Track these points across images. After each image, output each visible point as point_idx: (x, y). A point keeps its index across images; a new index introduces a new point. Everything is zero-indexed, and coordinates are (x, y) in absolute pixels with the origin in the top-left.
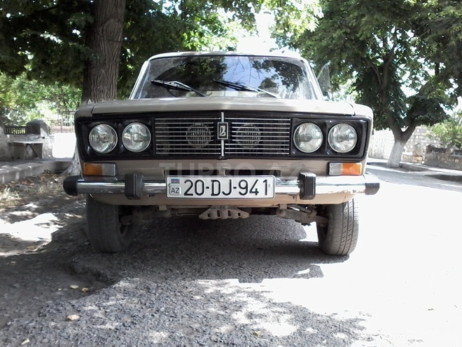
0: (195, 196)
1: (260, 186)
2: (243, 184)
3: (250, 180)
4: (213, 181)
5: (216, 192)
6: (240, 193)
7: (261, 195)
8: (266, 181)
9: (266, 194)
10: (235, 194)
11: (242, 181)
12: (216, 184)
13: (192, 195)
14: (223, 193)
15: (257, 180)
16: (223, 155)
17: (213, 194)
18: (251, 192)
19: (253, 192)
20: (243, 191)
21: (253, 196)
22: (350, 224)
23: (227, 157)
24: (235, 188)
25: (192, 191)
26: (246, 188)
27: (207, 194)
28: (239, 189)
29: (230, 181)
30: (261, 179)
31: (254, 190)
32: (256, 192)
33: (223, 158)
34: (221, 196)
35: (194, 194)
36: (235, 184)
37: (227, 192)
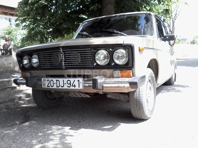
0: (51, 87)
1: (76, 83)
2: (69, 82)
3: (72, 80)
4: (57, 80)
6: (68, 86)
7: (77, 87)
8: (79, 81)
9: (79, 87)
10: (66, 87)
11: (68, 80)
13: (49, 87)
14: (61, 86)
15: (75, 80)
17: (57, 87)
18: (72, 86)
19: (73, 86)
20: (69, 85)
21: (73, 88)
23: (66, 69)
24: (65, 84)
26: (70, 84)
27: (55, 87)
28: (67, 84)
29: (64, 80)
30: (76, 79)
31: (74, 85)
32: (75, 86)
33: (64, 69)
34: (60, 87)
35: (50, 86)
36: (65, 82)
37: (62, 86)
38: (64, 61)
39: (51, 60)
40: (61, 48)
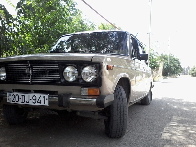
0: (16, 102)
1: (42, 99)
2: (34, 98)
3: (38, 96)
4: (22, 95)
7: (42, 104)
8: (44, 97)
9: (45, 104)
10: (31, 103)
11: (34, 96)
12: (23, 97)
13: (14, 102)
14: (26, 101)
17: (22, 102)
18: (38, 102)
19: (39, 102)
20: (34, 101)
21: (38, 104)
24: (31, 99)
26: (36, 100)
27: (20, 102)
29: (29, 96)
30: (42, 95)
31: (39, 101)
32: (40, 102)
33: (31, 84)
34: (25, 103)
35: (15, 101)
36: (31, 97)
37: (28, 101)
38: (32, 76)
40: (29, 62)
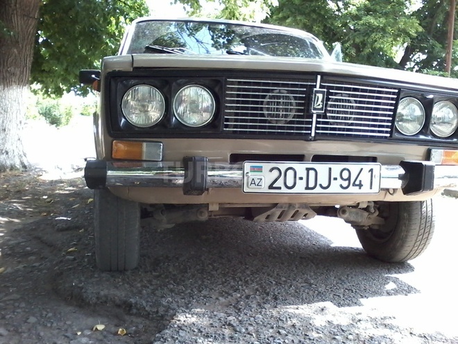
0: (284, 190)
1: (365, 179)
2: (345, 175)
3: (354, 168)
4: (308, 170)
5: (311, 184)
6: (341, 186)
7: (366, 189)
8: (371, 170)
9: (371, 188)
11: (344, 169)
12: (312, 173)
13: (280, 188)
14: (321, 185)
15: (362, 169)
16: (313, 134)
17: (307, 188)
18: (354, 185)
19: (357, 185)
20: (345, 184)
21: (356, 190)
22: (428, 225)
23: (318, 137)
24: (335, 179)
25: (280, 183)
26: (349, 179)
27: (300, 188)
28: (340, 181)
29: (330, 169)
30: (367, 166)
31: (357, 183)
32: (360, 185)
34: (318, 190)
35: (283, 187)
36: (335, 174)
37: (325, 185)
39: (261, 109)
40: (319, 77)
